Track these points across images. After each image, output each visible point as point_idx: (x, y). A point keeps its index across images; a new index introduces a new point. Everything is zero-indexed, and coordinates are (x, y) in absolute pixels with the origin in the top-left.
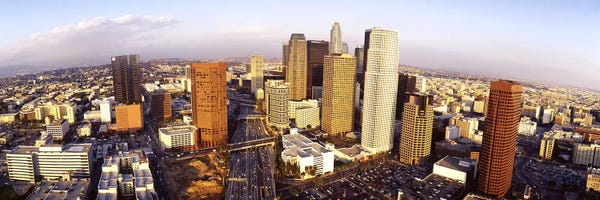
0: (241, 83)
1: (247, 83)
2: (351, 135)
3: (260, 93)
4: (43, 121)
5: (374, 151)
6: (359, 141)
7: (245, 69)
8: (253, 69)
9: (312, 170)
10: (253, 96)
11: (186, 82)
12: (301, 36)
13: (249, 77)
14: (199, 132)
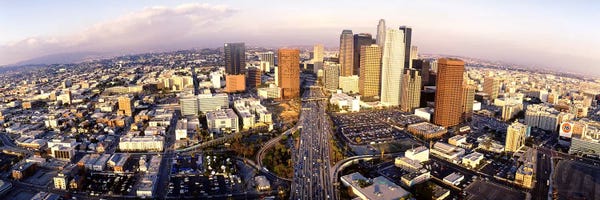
0: (305, 67)
1: (310, 66)
2: (378, 97)
3: (320, 73)
4: (171, 89)
5: (387, 105)
6: (380, 100)
7: (308, 57)
8: (316, 55)
9: (346, 108)
10: (315, 76)
11: (264, 65)
12: (350, 32)
13: (312, 62)
14: (283, 90)
